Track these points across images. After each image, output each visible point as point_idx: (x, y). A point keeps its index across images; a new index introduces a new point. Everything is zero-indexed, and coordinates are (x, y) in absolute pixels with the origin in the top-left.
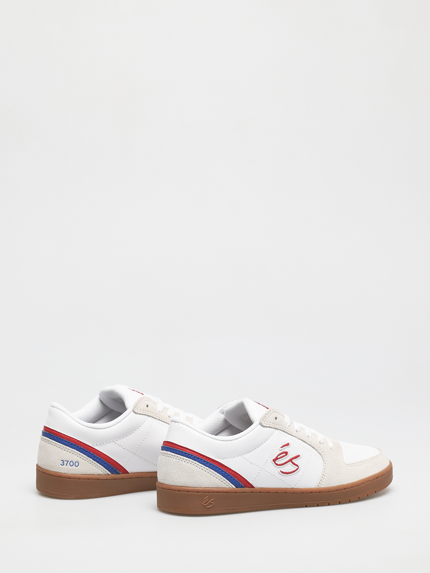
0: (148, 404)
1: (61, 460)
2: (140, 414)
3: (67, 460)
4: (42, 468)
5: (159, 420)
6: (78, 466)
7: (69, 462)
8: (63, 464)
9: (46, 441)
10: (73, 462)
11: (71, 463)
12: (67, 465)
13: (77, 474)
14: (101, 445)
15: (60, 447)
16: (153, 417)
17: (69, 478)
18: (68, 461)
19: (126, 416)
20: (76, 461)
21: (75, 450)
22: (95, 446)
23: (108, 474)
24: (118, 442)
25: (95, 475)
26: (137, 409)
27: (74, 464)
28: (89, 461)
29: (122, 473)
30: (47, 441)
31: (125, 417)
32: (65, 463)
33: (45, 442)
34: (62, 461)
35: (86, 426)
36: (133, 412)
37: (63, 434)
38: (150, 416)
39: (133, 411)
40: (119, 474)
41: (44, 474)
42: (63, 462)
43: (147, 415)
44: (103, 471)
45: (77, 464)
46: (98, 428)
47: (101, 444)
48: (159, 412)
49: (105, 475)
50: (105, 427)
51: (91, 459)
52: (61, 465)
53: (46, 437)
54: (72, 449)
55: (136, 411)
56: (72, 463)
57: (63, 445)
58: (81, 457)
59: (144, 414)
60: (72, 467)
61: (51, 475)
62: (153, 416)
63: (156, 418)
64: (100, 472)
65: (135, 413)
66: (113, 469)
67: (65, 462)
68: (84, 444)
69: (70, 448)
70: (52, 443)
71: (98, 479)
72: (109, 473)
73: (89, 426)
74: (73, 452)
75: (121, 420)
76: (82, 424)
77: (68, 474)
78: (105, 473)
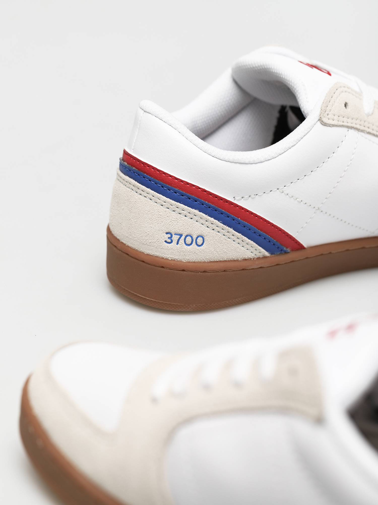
0: (347, 102)
1: (165, 232)
2: (334, 126)
3: (180, 232)
4: (122, 243)
5: (369, 133)
6: (202, 244)
7: (183, 237)
8: (169, 241)
9: (132, 186)
10: (192, 237)
11: (187, 239)
12: (179, 243)
13: (200, 262)
14: (253, 198)
15: (164, 203)
16: (358, 130)
17: (183, 270)
18: (181, 235)
19: (306, 132)
20: (199, 234)
21: (197, 212)
22: (238, 200)
23: (265, 257)
24: (286, 190)
25: (237, 261)
26: (328, 115)
27: (194, 241)
28: (226, 234)
29: (293, 250)
30: (133, 188)
31: (303, 134)
32: (175, 238)
33: (129, 189)
34: (167, 233)
35: (221, 158)
36: (319, 123)
37: (171, 176)
38: (352, 128)
39: (320, 120)
40: (286, 253)
41: (127, 256)
42: (169, 236)
43: (348, 127)
44: (255, 252)
45: (200, 241)
46: (247, 162)
47: (253, 196)
48: (368, 115)
49: (258, 258)
50: (262, 160)
51: (231, 230)
52: (166, 241)
53: (130, 177)
54: (190, 208)
55: (325, 120)
56: (190, 238)
57: (171, 200)
58: (210, 225)
59: (341, 123)
60: (189, 247)
61: (143, 262)
62: (358, 126)
63: (362, 131)
64: (249, 254)
65: (325, 124)
66: (274, 244)
67: (174, 236)
68: (216, 196)
69: (186, 207)
70: (146, 195)
71: (243, 269)
72: (267, 254)
73: (226, 159)
74: (192, 216)
75: (295, 143)
76: (213, 154)
77: (181, 261)
78: (260, 255)
